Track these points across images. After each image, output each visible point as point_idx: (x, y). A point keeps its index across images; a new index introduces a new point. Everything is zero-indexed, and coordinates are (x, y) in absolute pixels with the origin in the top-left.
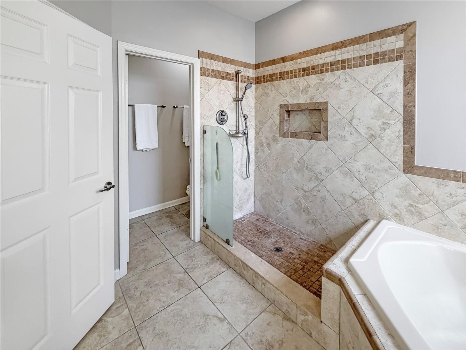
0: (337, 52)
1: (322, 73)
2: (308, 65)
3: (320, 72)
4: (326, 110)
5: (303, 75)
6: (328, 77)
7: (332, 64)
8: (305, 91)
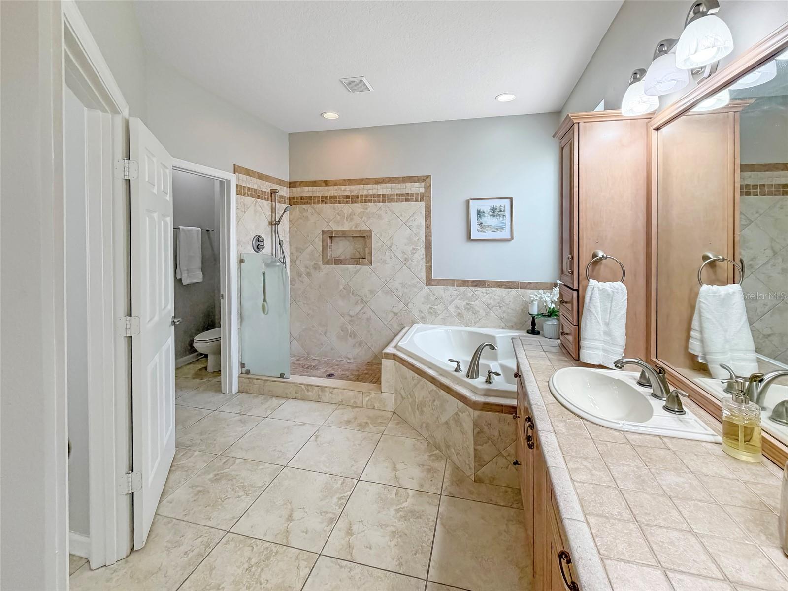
0: (379, 186)
1: (365, 202)
2: (353, 194)
3: (364, 201)
4: (370, 236)
5: (347, 203)
6: (372, 207)
7: (374, 196)
8: (350, 217)
